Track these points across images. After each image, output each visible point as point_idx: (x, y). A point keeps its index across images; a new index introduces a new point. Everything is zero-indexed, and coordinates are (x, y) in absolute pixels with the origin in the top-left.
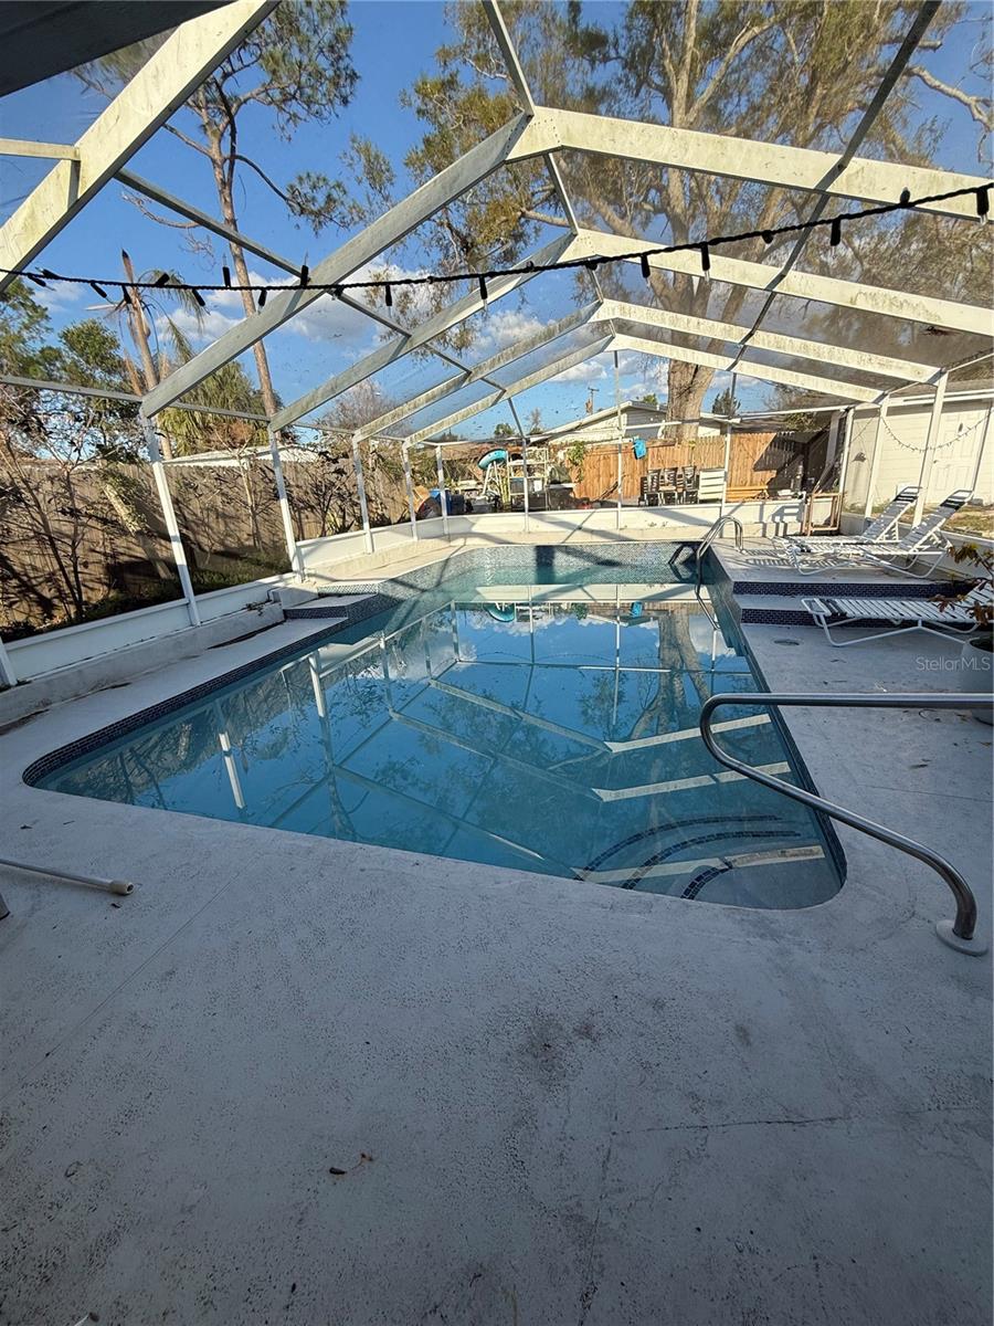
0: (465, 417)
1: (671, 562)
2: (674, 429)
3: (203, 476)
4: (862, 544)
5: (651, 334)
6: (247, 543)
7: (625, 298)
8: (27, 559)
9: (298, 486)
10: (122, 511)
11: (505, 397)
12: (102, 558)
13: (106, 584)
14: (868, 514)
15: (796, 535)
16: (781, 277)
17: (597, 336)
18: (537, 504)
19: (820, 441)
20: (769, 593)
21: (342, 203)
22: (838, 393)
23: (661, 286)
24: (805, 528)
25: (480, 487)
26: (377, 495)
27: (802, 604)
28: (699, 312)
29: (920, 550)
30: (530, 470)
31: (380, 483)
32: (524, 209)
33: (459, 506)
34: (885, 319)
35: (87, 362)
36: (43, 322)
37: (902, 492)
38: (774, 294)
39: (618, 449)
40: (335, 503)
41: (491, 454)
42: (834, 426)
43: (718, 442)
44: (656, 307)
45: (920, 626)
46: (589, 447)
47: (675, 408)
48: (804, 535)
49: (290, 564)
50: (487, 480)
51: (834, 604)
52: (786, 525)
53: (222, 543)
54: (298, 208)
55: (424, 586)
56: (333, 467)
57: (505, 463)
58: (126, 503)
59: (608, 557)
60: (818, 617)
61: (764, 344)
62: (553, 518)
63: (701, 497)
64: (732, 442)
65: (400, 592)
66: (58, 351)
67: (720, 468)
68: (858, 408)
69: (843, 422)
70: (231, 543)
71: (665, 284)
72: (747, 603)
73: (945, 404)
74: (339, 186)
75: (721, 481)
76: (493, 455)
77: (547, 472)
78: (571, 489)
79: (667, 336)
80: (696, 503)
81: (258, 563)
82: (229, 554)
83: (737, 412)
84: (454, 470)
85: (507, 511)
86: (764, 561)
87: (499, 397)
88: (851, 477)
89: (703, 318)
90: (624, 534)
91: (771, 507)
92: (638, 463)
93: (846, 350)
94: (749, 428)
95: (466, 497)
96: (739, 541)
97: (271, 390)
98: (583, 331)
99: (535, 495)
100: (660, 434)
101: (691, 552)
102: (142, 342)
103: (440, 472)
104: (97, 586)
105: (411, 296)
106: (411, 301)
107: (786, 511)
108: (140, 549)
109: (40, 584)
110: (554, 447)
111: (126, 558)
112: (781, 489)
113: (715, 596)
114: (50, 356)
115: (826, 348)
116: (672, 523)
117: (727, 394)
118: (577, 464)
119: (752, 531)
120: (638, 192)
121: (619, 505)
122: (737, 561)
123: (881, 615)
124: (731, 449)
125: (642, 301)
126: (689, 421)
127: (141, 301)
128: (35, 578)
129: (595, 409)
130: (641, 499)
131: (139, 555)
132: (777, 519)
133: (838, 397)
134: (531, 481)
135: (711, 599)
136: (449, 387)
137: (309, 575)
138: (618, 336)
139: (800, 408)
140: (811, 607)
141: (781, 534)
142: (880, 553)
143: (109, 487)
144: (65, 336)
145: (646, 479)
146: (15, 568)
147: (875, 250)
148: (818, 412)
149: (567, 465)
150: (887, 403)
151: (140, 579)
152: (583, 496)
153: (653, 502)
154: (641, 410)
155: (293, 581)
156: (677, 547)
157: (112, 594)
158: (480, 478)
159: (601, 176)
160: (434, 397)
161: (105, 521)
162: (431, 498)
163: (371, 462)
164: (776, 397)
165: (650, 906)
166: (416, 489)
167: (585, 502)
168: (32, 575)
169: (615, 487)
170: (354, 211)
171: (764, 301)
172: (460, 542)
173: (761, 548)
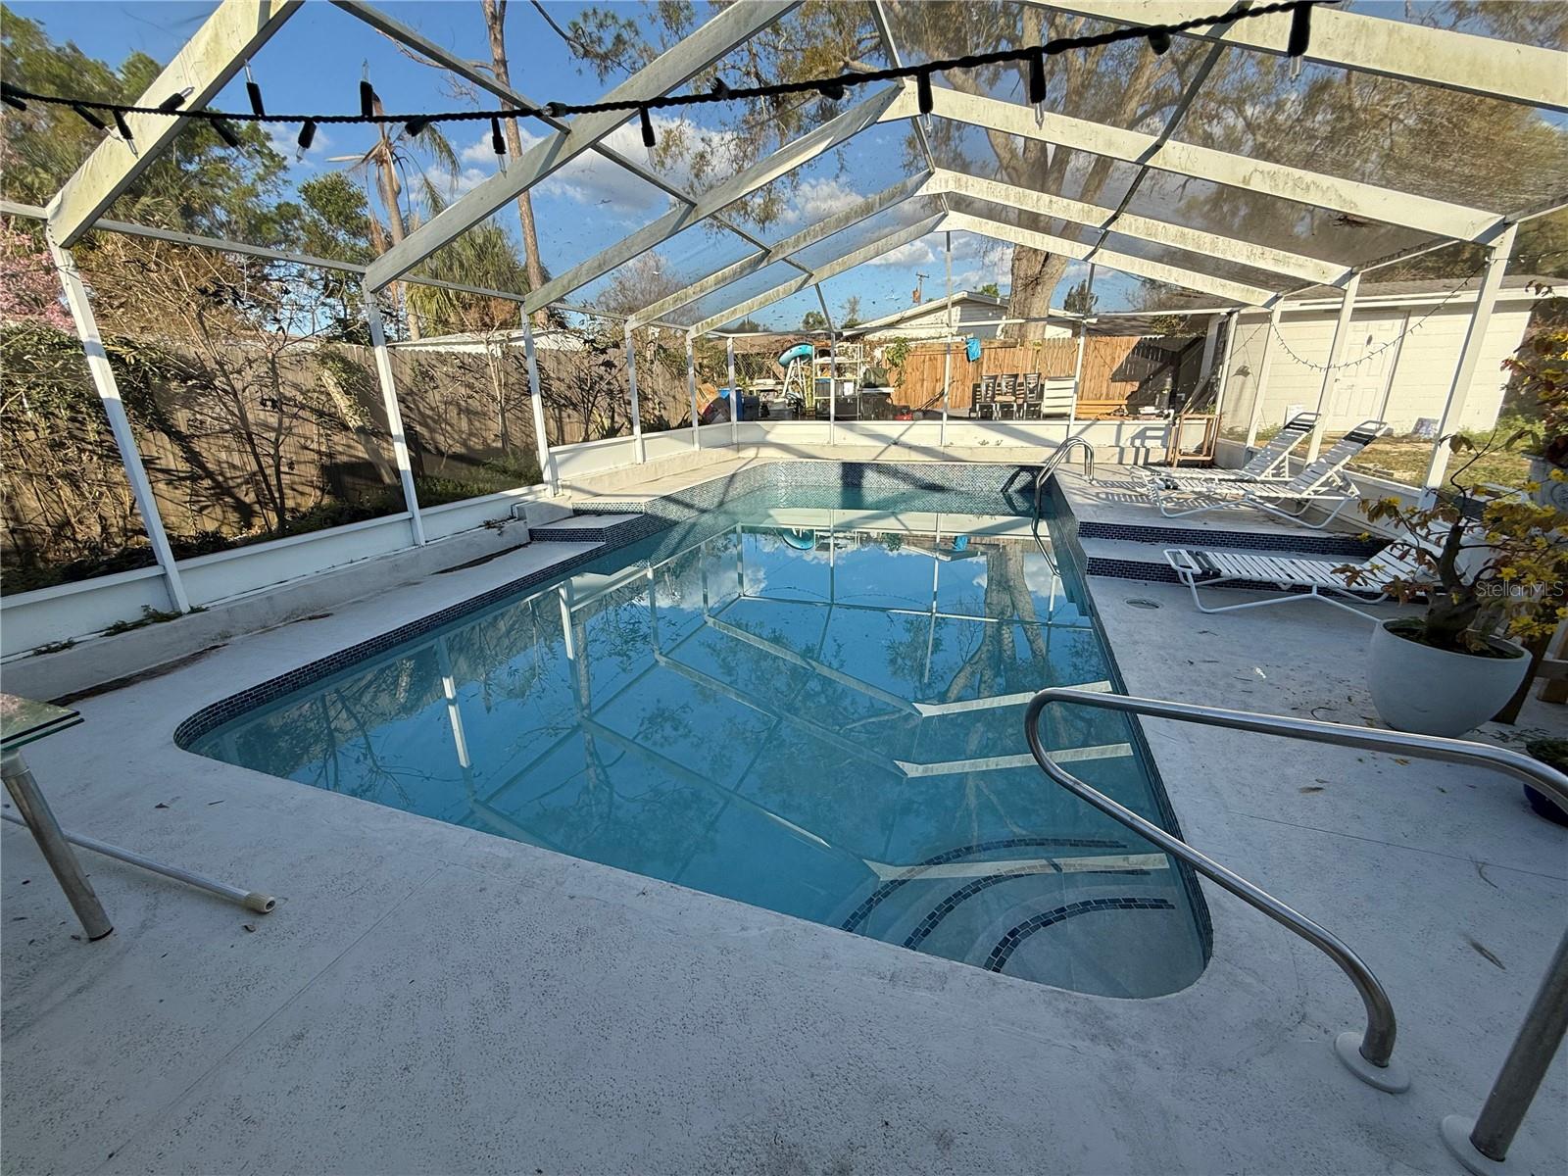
0: (762, 305)
1: (1004, 490)
2: (1017, 328)
3: (444, 362)
4: (1242, 481)
5: (993, 212)
6: (494, 445)
7: (965, 168)
8: (223, 456)
9: (559, 379)
10: (342, 402)
11: (812, 281)
12: (316, 457)
13: (319, 488)
14: (1251, 443)
15: (1159, 464)
16: (1157, 147)
17: (928, 212)
18: (846, 412)
19: (1194, 351)
20: (1123, 538)
21: (633, 46)
22: (1220, 293)
23: (1008, 156)
24: (1171, 456)
25: (779, 387)
26: (655, 393)
27: (1164, 555)
28: (1053, 188)
29: (1316, 492)
30: (839, 369)
31: (659, 380)
32: (847, 59)
33: (753, 410)
34: (1279, 204)
35: (329, 222)
36: (281, 174)
37: (1296, 419)
38: (1146, 169)
39: (948, 349)
40: (603, 401)
41: (793, 349)
42: (1212, 332)
43: (1070, 346)
44: (1002, 181)
45: (1314, 593)
46: (912, 345)
47: (1019, 302)
48: (1170, 464)
49: (541, 474)
50: (788, 380)
51: (1205, 557)
52: (1148, 451)
53: (464, 444)
54: (582, 51)
55: (704, 505)
56: (602, 358)
57: (811, 359)
58: (347, 393)
59: (929, 480)
60: (1184, 574)
61: (1130, 230)
62: (867, 430)
63: (1045, 410)
64: (1086, 346)
65: (673, 512)
66: (297, 208)
67: (1070, 377)
68: (1243, 311)
69: (1223, 327)
70: (476, 443)
71: (1013, 152)
72: (1095, 549)
73: (1355, 310)
74: (630, 24)
75: (1070, 392)
76: (796, 351)
77: (861, 373)
78: (888, 395)
79: (1013, 216)
80: (1039, 418)
81: (505, 471)
82: (470, 459)
83: (1094, 310)
84: (749, 366)
85: (810, 418)
86: (1118, 495)
87: (805, 282)
88: (1232, 395)
89: (1058, 195)
90: (950, 451)
91: (1131, 428)
92: (971, 367)
93: (1233, 241)
94: (1109, 328)
95: (762, 399)
96: (1089, 468)
97: (538, 262)
98: (907, 206)
99: (845, 399)
100: (999, 332)
101: (1030, 478)
102: (391, 202)
103: (732, 369)
104: (307, 490)
105: (709, 157)
106: (708, 164)
107: (1149, 433)
108: (360, 447)
109: (239, 486)
110: (871, 343)
111: (345, 459)
112: (1144, 405)
113: (1056, 535)
114: (287, 213)
115: (1207, 237)
116: (1008, 441)
117: (1083, 287)
118: (896, 365)
119: (1105, 456)
120: (986, 41)
121: (945, 416)
122: (1084, 494)
123: (1266, 577)
124: (1085, 354)
125: (982, 173)
126: (1036, 320)
127: (392, 153)
128: (232, 478)
129: (923, 300)
130: (973, 410)
131: (360, 455)
132: (1138, 443)
133: (1219, 297)
134: (840, 384)
135: (1051, 536)
136: (743, 269)
137: (563, 487)
138: (952, 213)
139: (1170, 309)
140: (1175, 560)
141: (1141, 462)
142: (1265, 494)
143: (327, 373)
144: (305, 190)
145: (979, 386)
146: (208, 465)
147: (1272, 119)
148: (1193, 315)
149: (886, 366)
150: (1281, 306)
151: (360, 483)
152: (903, 403)
153: (986, 416)
154: (979, 303)
155: (544, 494)
156: (1013, 472)
157: (326, 500)
158: (782, 377)
159: (942, 22)
160: (724, 279)
161: (321, 414)
162: (720, 398)
163: (649, 355)
164: (1142, 294)
165: (943, 979)
166: (703, 387)
167: (905, 411)
168: (228, 475)
169: (942, 394)
170: (645, 54)
171: (1133, 179)
172: (751, 453)
173: (1117, 478)
